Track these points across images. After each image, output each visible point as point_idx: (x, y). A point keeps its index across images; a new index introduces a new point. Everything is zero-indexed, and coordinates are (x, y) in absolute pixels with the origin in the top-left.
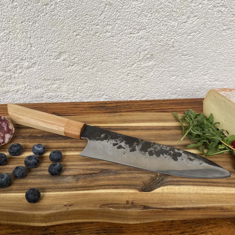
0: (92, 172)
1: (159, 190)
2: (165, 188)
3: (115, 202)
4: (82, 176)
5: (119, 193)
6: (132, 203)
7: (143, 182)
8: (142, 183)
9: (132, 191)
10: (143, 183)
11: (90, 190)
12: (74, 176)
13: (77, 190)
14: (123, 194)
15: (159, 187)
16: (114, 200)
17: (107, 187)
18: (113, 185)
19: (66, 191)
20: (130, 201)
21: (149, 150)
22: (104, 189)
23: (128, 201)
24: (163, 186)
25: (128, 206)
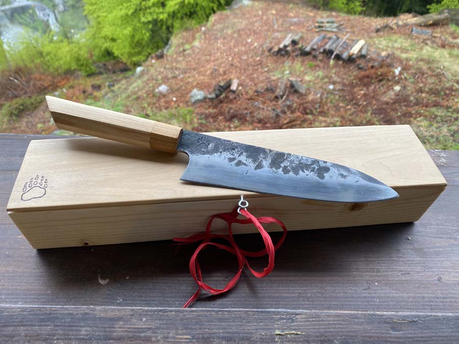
21: (282, 165)
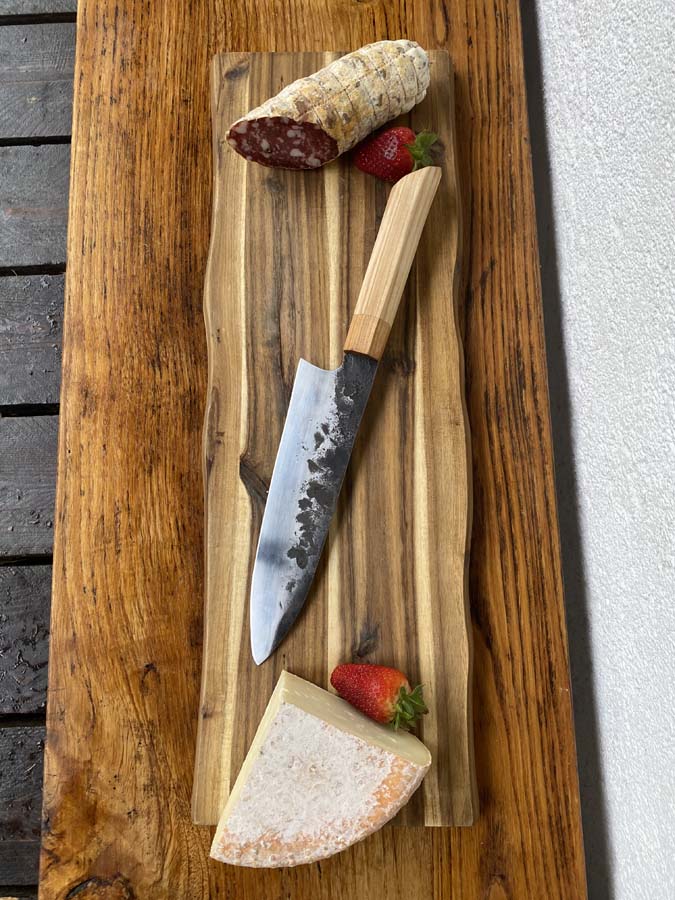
0: (286, 370)
1: (242, 490)
2: (247, 504)
3: (222, 413)
4: (278, 351)
5: (239, 420)
6: (219, 442)
7: (262, 463)
8: (258, 462)
9: (242, 442)
10: (259, 464)
11: (248, 368)
12: (279, 338)
13: (247, 345)
14: (238, 426)
15: (249, 493)
16: (226, 410)
17: (253, 397)
18: (256, 409)
19: (247, 327)
20: (225, 439)
21: (313, 500)
22: (249, 394)
23: (222, 434)
24: (251, 501)
25: (215, 434)
